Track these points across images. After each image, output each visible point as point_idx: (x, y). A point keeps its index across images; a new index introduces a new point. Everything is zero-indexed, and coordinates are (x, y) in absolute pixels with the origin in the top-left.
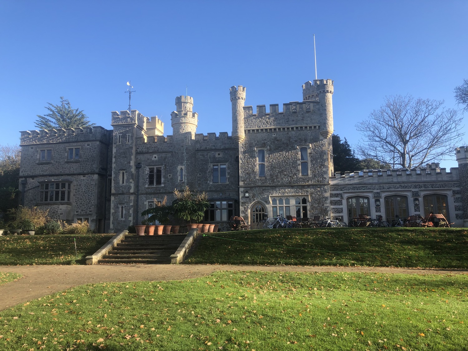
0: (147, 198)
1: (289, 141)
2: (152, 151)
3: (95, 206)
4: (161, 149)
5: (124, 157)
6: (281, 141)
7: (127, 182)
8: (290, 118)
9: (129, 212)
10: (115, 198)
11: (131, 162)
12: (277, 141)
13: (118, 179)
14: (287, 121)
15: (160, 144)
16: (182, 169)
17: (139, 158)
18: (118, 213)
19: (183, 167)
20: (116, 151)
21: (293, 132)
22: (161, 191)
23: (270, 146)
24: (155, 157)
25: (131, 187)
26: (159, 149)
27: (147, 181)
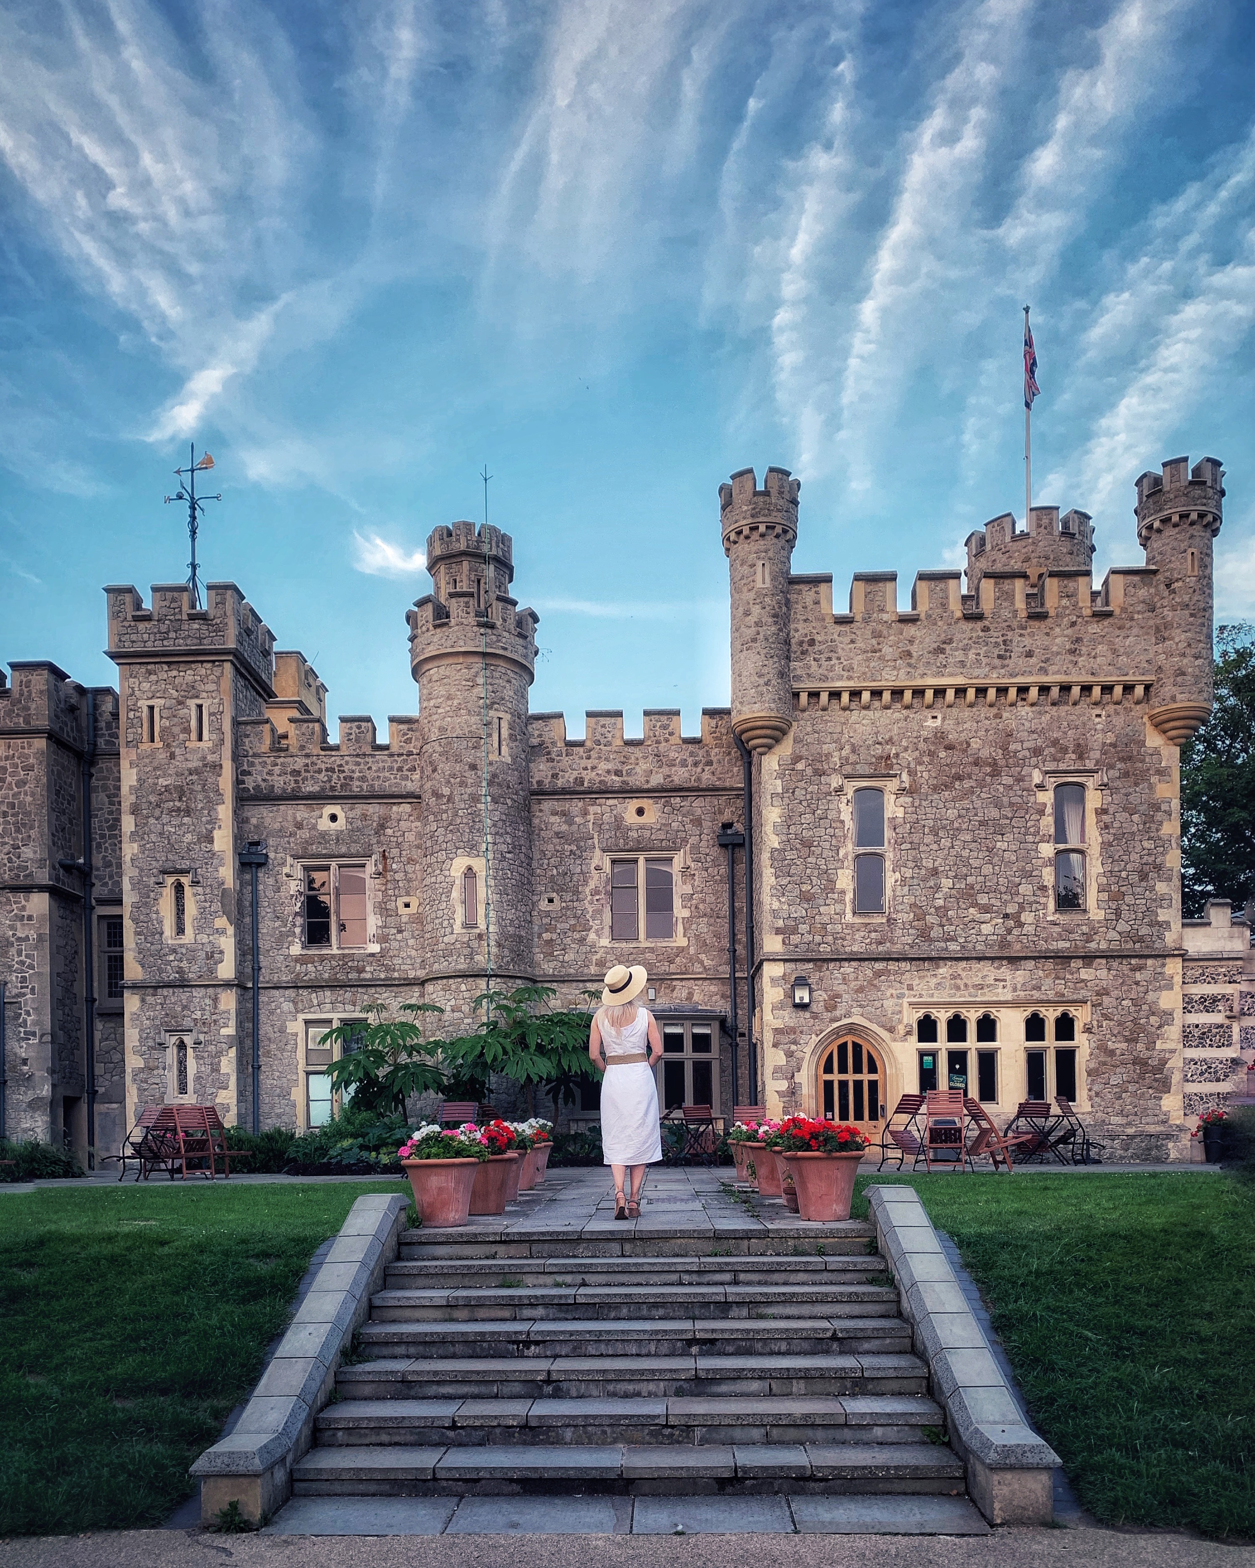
0: (300, 1006)
1: (1005, 749)
2: (316, 788)
3: (44, 1039)
4: (363, 779)
5: (179, 810)
6: (966, 751)
7: (199, 930)
8: (1015, 644)
9: (216, 1069)
10: (143, 1001)
11: (216, 834)
12: (949, 747)
13: (157, 912)
14: (1000, 657)
15: (358, 755)
16: (470, 873)
17: (254, 821)
18: (161, 1072)
19: (479, 865)
20: (139, 780)
21: (1024, 711)
22: (368, 976)
23: (912, 773)
24: (334, 818)
25: (222, 952)
26: (352, 778)
27: (294, 925)
